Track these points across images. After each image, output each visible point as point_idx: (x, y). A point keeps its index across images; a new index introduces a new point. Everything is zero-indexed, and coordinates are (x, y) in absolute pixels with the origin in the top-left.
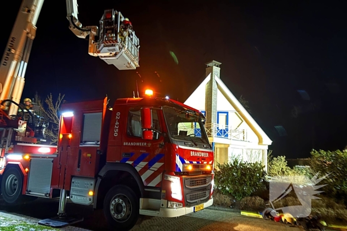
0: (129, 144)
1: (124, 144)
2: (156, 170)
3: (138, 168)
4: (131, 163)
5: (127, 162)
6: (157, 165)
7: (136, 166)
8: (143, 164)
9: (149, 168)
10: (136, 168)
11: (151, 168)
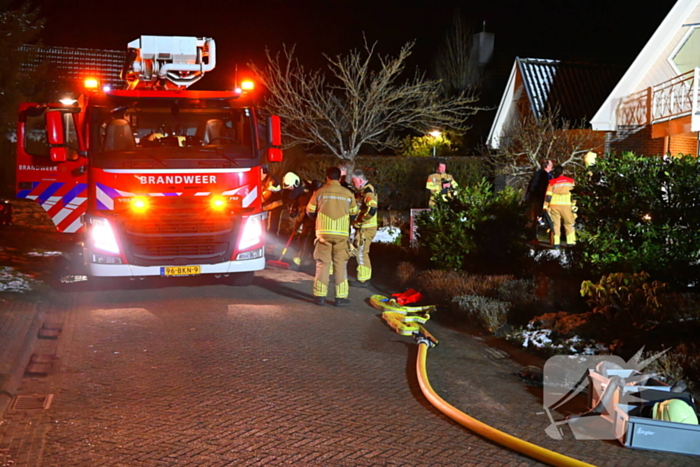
0: (29, 168)
1: (20, 167)
2: (75, 207)
3: (47, 207)
4: (34, 198)
5: (28, 197)
6: (78, 201)
7: (43, 202)
8: (54, 200)
9: (64, 206)
10: (43, 205)
11: (68, 206)
